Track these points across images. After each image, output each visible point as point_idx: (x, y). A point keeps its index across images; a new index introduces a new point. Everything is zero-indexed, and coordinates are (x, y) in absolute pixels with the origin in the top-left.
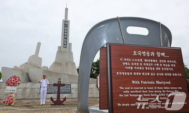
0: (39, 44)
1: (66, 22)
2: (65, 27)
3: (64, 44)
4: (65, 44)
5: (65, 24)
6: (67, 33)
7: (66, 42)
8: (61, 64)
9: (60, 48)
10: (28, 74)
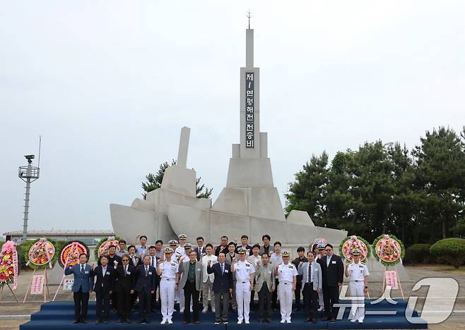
0: (185, 132)
1: (250, 74)
2: (247, 89)
3: (247, 139)
4: (250, 137)
5: (248, 81)
6: (253, 105)
7: (253, 132)
8: (240, 193)
9: (236, 148)
10: (166, 219)
